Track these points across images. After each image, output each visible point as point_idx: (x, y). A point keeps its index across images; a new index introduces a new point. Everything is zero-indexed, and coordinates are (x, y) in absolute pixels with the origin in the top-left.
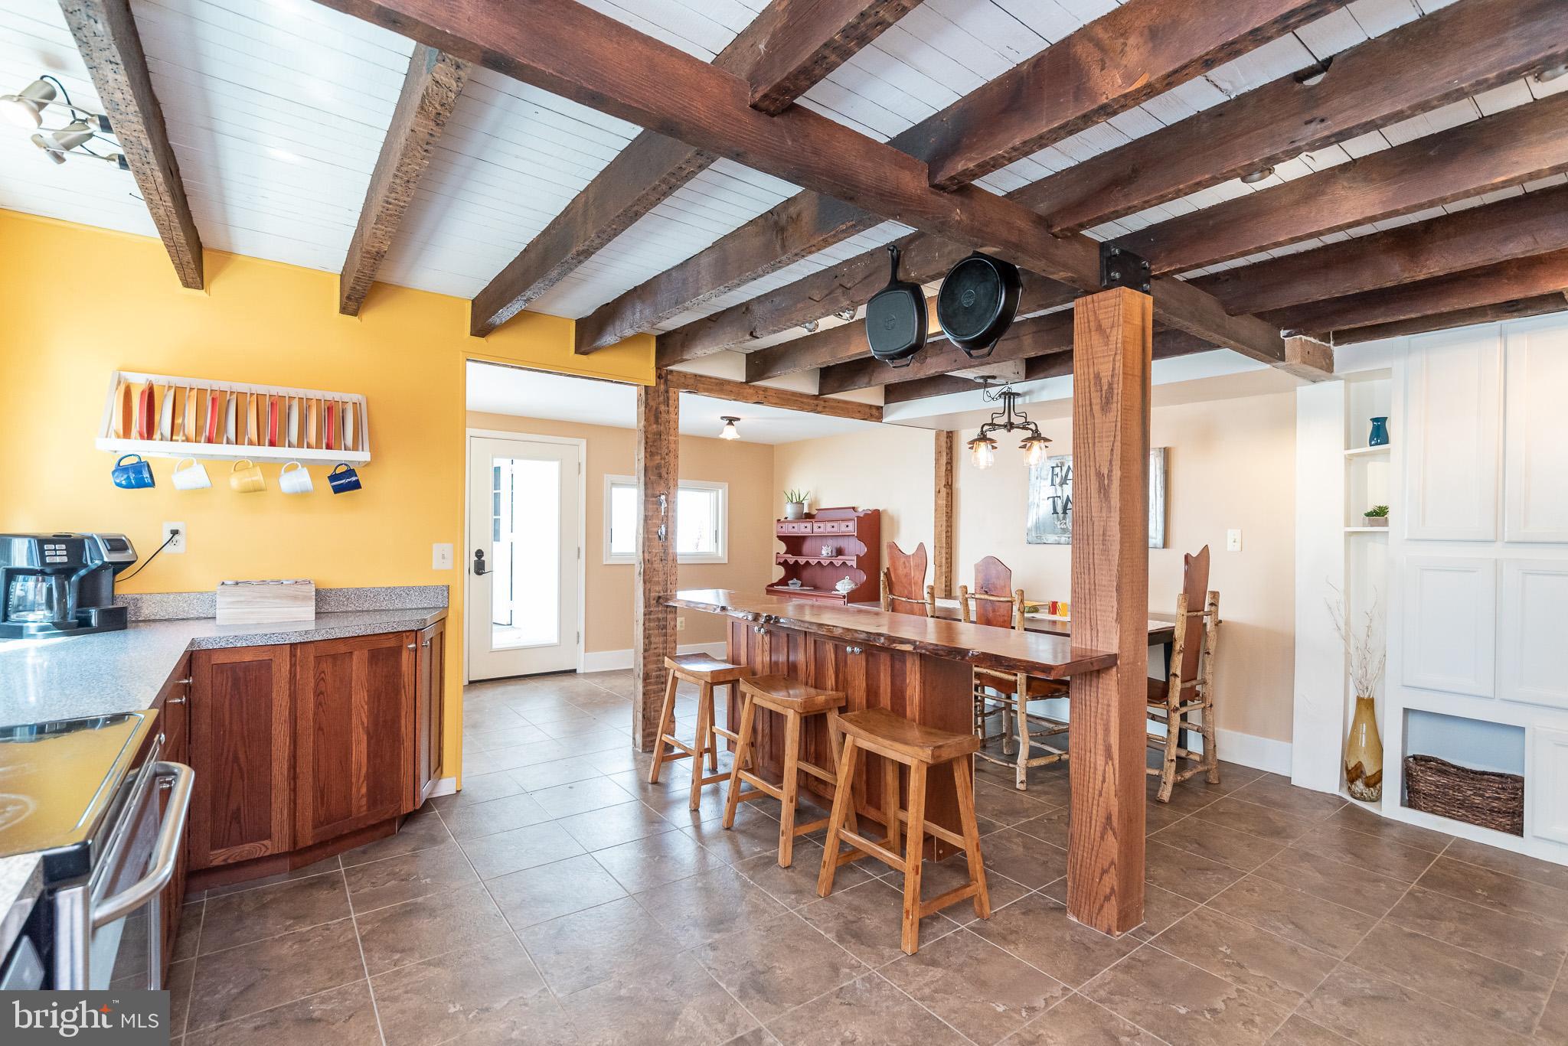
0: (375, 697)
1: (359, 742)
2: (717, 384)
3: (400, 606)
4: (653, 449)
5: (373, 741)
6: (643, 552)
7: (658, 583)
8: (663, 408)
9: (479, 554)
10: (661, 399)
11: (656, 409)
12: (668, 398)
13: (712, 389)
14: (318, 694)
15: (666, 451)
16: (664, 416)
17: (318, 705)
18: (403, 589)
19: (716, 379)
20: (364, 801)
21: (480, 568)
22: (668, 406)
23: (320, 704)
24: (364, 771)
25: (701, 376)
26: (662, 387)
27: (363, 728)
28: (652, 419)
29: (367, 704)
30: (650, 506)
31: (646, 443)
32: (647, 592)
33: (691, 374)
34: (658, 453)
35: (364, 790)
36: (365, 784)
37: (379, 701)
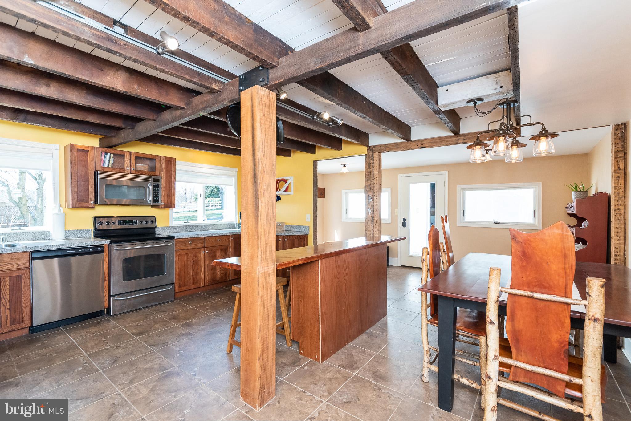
2: (395, 146)
4: (368, 179)
7: (370, 231)
8: (371, 162)
9: (404, 219)
10: (371, 158)
11: (369, 162)
12: (373, 157)
13: (393, 149)
15: (373, 178)
16: (372, 165)
18: (300, 226)
19: (395, 143)
21: (404, 225)
22: (373, 160)
25: (388, 144)
26: (371, 154)
28: (368, 167)
31: (366, 177)
33: (383, 145)
34: (369, 180)
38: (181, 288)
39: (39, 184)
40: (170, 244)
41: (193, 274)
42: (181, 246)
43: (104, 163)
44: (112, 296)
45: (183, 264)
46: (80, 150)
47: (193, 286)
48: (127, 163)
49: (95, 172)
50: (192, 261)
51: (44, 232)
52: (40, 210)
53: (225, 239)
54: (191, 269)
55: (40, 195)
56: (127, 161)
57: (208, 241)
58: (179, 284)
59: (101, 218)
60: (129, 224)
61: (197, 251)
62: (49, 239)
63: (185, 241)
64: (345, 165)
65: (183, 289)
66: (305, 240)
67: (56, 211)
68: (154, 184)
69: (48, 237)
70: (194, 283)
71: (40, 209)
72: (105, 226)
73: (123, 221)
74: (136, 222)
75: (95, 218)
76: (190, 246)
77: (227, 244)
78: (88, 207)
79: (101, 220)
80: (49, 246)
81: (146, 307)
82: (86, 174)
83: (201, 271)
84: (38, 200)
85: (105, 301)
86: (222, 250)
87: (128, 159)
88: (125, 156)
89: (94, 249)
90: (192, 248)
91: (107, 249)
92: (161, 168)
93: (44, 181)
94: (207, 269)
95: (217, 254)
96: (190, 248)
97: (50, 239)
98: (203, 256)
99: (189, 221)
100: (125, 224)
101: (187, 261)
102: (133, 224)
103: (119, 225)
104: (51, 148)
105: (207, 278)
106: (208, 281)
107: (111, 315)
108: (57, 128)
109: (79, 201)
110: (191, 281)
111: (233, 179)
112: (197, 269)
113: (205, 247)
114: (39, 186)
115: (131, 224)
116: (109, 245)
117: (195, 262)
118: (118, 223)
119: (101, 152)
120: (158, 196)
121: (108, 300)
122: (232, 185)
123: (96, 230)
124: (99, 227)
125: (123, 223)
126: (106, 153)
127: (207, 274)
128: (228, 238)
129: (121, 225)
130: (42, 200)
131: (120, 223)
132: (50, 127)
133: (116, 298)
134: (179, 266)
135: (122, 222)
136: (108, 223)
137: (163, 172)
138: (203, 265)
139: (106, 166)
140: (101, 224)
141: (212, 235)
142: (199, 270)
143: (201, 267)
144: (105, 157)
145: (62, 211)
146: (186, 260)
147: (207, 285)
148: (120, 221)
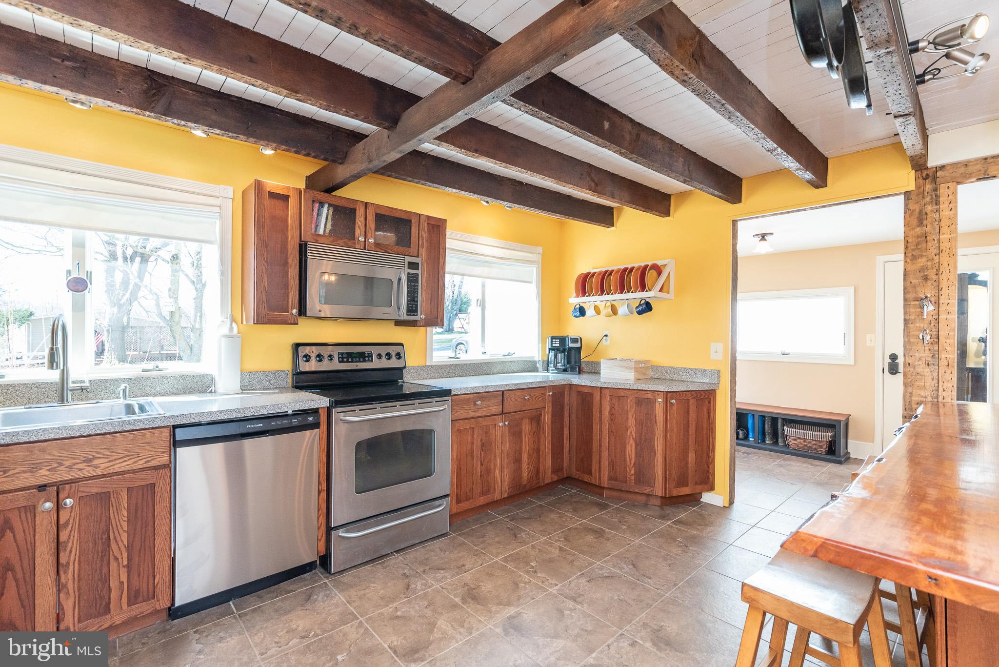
0: (640, 423)
1: (631, 445)
3: (690, 379)
4: (916, 253)
5: (639, 447)
6: (905, 355)
9: (893, 356)
10: (928, 199)
11: (920, 211)
12: (938, 196)
14: (611, 414)
15: (936, 251)
16: (932, 216)
17: (611, 420)
18: (693, 369)
20: (633, 478)
21: (893, 369)
22: (937, 203)
23: (612, 419)
24: (633, 461)
26: (928, 187)
27: (633, 439)
28: (915, 222)
29: (635, 426)
30: (912, 310)
31: (906, 248)
32: (908, 395)
34: (921, 256)
35: (633, 472)
36: (633, 468)
37: (642, 426)
38: (460, 505)
39: (197, 291)
40: (443, 407)
41: (481, 472)
42: (462, 411)
43: (317, 226)
44: (334, 528)
45: (465, 449)
46: (273, 195)
47: (482, 500)
48: (359, 227)
49: (300, 245)
50: (480, 444)
51: (202, 377)
52: (198, 333)
53: (537, 395)
54: (479, 462)
55: (199, 308)
56: (360, 223)
57: (509, 399)
58: (457, 494)
59: (308, 348)
60: (358, 359)
61: (488, 422)
62: (211, 392)
63: (468, 399)
64: (763, 237)
65: (465, 505)
66: (709, 402)
67: (225, 330)
68: (408, 273)
69: (209, 387)
70: (484, 493)
71: (198, 331)
72: (312, 366)
73: (347, 353)
74: (370, 355)
75: (297, 346)
76: (478, 410)
77: (541, 405)
78: (285, 322)
79: (307, 350)
80: (210, 413)
81: (397, 552)
82: (284, 249)
83: (495, 465)
84: (196, 316)
85: (319, 538)
86: (531, 419)
87: (363, 219)
88: (357, 211)
89: (299, 419)
90: (480, 414)
91: (325, 418)
92: (420, 239)
93: (204, 285)
94: (505, 462)
95: (523, 427)
96: (476, 414)
97: (213, 391)
98: (499, 433)
99: (458, 356)
100: (350, 360)
101: (473, 443)
102: (364, 361)
103: (340, 362)
104: (219, 195)
105: (506, 480)
106: (507, 488)
107: (330, 573)
108: (231, 134)
109: (271, 309)
110: (477, 490)
111: (535, 269)
112: (488, 462)
113: (503, 413)
114: (197, 294)
115: (361, 360)
116: (329, 410)
117: (486, 446)
118: (339, 358)
119: (313, 201)
120: (416, 299)
121: (324, 536)
122: (530, 282)
123: (298, 374)
124: (305, 367)
125: (348, 358)
126: (322, 204)
127: (506, 471)
128: (543, 394)
129: (342, 362)
130: (201, 316)
131: (343, 358)
132: (218, 131)
133: (341, 533)
134: (457, 456)
135: (345, 356)
136: (320, 357)
137: (424, 250)
138: (498, 452)
139: (321, 232)
140: (308, 361)
141: (517, 387)
142: (492, 464)
143: (495, 457)
144: (319, 214)
145: (235, 331)
146: (469, 441)
147: (506, 495)
148: (342, 354)
